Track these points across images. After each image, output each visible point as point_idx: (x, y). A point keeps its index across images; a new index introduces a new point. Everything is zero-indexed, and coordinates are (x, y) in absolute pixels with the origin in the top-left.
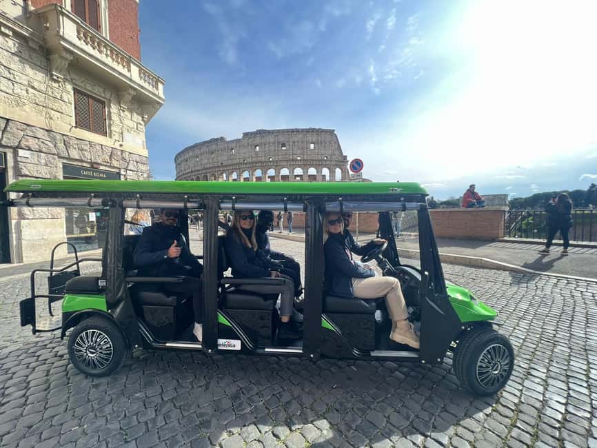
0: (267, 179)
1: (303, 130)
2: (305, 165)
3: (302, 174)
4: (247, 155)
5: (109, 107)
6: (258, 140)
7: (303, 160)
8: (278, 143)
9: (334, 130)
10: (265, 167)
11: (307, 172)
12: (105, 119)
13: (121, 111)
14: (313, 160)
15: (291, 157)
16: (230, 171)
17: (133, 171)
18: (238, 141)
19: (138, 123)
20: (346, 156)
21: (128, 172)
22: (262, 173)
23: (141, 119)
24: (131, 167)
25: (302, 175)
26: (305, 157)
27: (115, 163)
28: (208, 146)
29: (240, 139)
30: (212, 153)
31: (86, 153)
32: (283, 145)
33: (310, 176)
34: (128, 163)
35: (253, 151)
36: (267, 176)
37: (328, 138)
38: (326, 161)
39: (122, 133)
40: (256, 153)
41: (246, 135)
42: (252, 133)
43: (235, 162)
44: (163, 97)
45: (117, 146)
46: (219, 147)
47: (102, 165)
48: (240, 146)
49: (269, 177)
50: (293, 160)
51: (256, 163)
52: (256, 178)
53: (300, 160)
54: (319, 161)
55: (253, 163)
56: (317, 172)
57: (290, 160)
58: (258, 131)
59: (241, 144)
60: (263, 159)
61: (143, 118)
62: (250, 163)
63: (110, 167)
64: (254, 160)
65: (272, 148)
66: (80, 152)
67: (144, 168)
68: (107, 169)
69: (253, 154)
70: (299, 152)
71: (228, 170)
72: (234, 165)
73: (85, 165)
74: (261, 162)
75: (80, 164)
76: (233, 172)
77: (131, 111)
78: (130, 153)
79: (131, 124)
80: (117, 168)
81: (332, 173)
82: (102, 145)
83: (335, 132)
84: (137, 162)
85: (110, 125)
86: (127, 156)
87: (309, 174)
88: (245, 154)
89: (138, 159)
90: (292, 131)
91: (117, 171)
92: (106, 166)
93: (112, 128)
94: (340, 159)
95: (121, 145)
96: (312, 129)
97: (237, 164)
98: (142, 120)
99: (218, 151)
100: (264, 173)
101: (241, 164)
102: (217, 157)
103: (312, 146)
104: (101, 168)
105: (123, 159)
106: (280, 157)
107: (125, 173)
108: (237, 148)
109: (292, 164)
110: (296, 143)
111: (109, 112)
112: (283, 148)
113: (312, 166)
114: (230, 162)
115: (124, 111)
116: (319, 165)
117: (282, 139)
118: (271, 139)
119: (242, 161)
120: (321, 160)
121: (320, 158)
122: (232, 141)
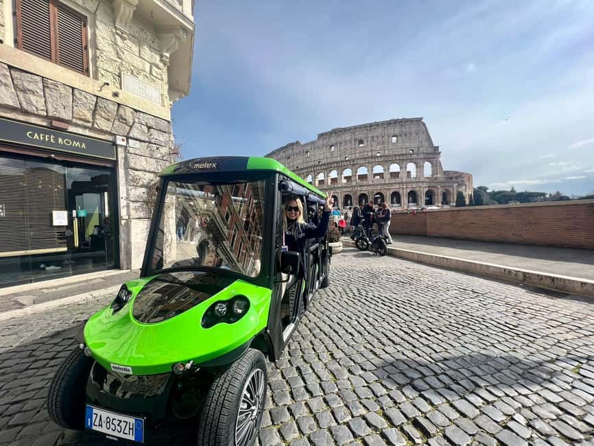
0: (343, 180)
1: (383, 123)
2: (386, 161)
3: (382, 171)
4: (322, 157)
5: (94, 26)
6: (333, 140)
7: (384, 156)
8: (355, 140)
9: (422, 118)
10: (340, 167)
11: (389, 169)
12: (86, 48)
13: (117, 37)
14: (395, 155)
15: (370, 154)
16: (305, 174)
17: (141, 141)
18: (313, 143)
19: (152, 64)
20: (438, 147)
21: (130, 141)
22: (338, 174)
23: (158, 58)
24: (135, 133)
25: (382, 174)
26: (387, 152)
27: (102, 124)
28: (284, 152)
29: (315, 141)
30: (289, 158)
31: (33, 98)
32: (361, 142)
33: (391, 173)
34: (131, 127)
35: (328, 151)
36: (343, 176)
37: (414, 128)
38: (411, 155)
39: (119, 76)
40: (332, 154)
41: (321, 136)
42: (326, 134)
43: (310, 164)
44: (192, 18)
45: (107, 93)
46: (295, 151)
47: (76, 125)
48: (314, 149)
49: (345, 178)
50: (372, 157)
51: (331, 163)
52: (332, 179)
53: (380, 157)
54: (402, 155)
55: (328, 164)
56: (401, 168)
57: (368, 158)
58: (333, 130)
59: (316, 146)
60: (339, 159)
61: (162, 56)
62: (324, 165)
63: (92, 129)
64: (329, 161)
65: (348, 146)
66: (21, 95)
67: (162, 138)
68: (87, 133)
69: (328, 155)
70: (379, 147)
71: (303, 173)
72: (309, 167)
73: (33, 120)
74: (337, 162)
75: (22, 118)
76: (309, 174)
77: (140, 43)
78: (136, 111)
79: (138, 63)
80: (110, 134)
81: (419, 167)
82: (73, 89)
83: (423, 121)
84: (149, 128)
85: (95, 58)
86: (128, 114)
87: (391, 171)
88: (321, 155)
89: (151, 123)
90: (371, 125)
91: (110, 138)
92: (85, 127)
93: (99, 64)
94: (430, 150)
95: (116, 95)
96: (393, 120)
97: (312, 167)
98: (161, 61)
99: (294, 155)
100: (340, 173)
101: (317, 166)
102: (293, 161)
103: (394, 139)
104: (71, 129)
105: (122, 119)
106: (357, 155)
107: (124, 143)
108: (313, 150)
109: (371, 160)
110: (375, 138)
111: (94, 35)
112: (361, 145)
113: (393, 162)
114: (305, 165)
115: (123, 39)
116: (404, 160)
117: (359, 136)
118: (347, 137)
119: (317, 163)
120: (406, 154)
121: (404, 152)
122: (307, 144)
